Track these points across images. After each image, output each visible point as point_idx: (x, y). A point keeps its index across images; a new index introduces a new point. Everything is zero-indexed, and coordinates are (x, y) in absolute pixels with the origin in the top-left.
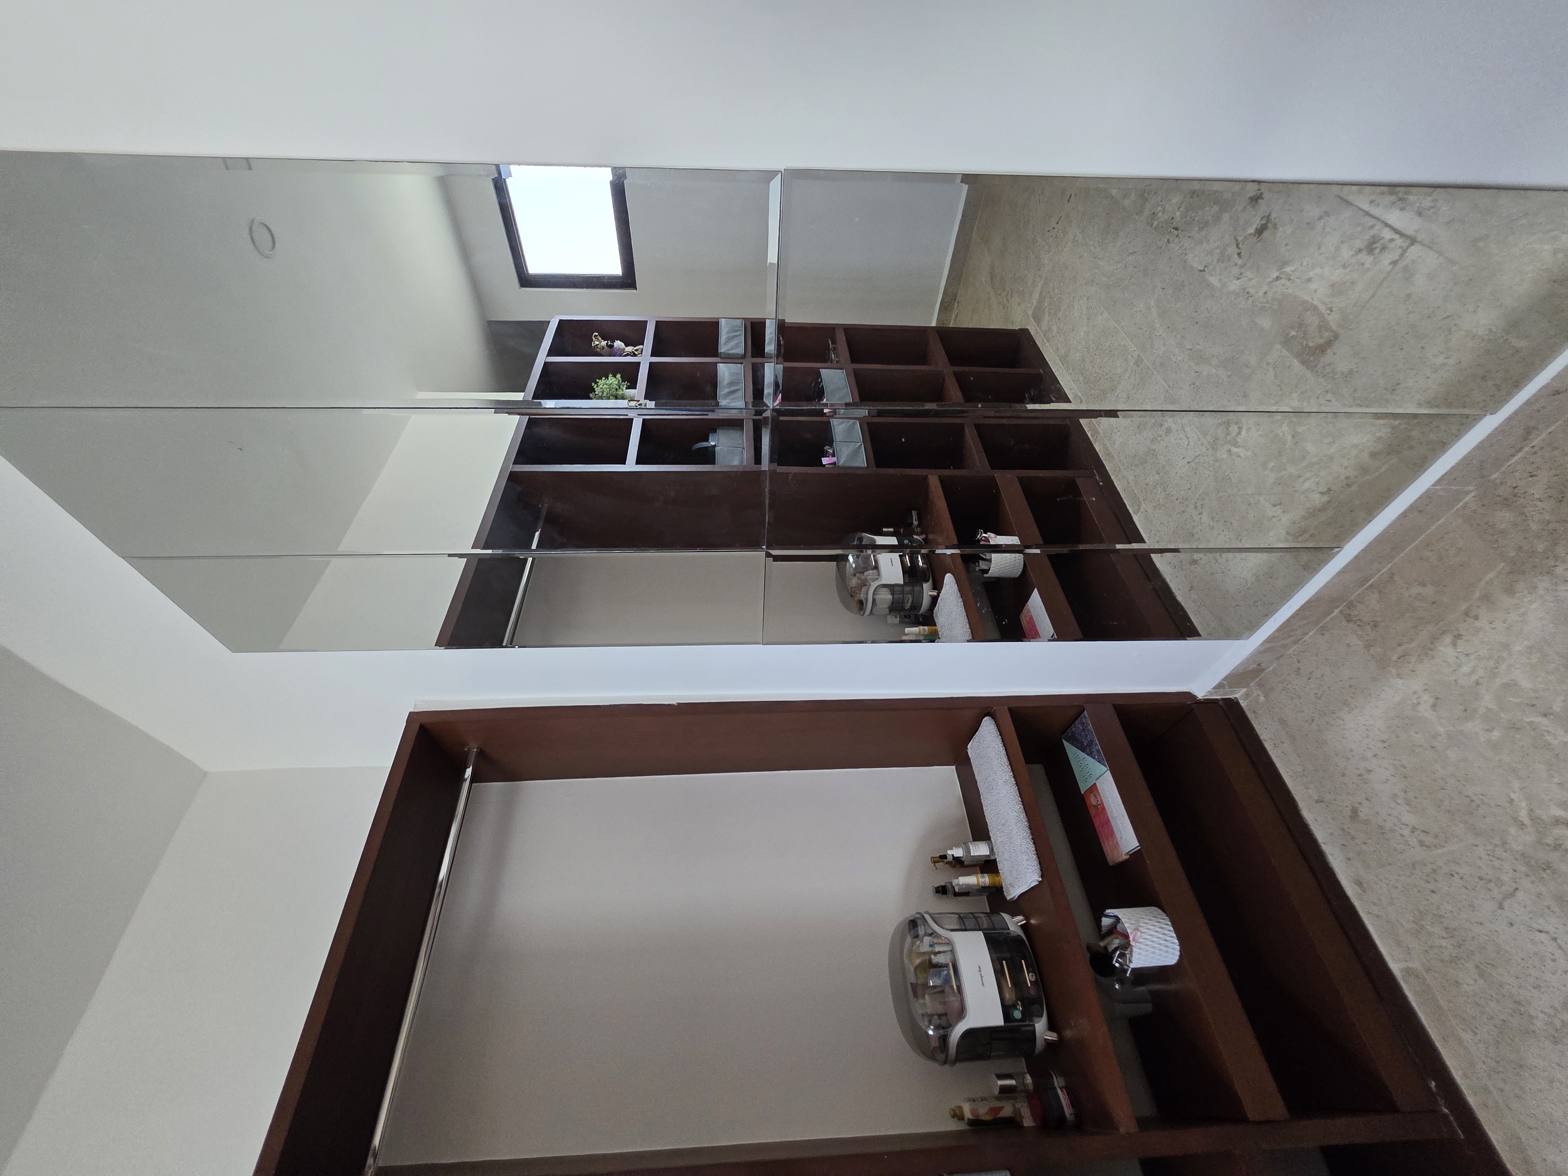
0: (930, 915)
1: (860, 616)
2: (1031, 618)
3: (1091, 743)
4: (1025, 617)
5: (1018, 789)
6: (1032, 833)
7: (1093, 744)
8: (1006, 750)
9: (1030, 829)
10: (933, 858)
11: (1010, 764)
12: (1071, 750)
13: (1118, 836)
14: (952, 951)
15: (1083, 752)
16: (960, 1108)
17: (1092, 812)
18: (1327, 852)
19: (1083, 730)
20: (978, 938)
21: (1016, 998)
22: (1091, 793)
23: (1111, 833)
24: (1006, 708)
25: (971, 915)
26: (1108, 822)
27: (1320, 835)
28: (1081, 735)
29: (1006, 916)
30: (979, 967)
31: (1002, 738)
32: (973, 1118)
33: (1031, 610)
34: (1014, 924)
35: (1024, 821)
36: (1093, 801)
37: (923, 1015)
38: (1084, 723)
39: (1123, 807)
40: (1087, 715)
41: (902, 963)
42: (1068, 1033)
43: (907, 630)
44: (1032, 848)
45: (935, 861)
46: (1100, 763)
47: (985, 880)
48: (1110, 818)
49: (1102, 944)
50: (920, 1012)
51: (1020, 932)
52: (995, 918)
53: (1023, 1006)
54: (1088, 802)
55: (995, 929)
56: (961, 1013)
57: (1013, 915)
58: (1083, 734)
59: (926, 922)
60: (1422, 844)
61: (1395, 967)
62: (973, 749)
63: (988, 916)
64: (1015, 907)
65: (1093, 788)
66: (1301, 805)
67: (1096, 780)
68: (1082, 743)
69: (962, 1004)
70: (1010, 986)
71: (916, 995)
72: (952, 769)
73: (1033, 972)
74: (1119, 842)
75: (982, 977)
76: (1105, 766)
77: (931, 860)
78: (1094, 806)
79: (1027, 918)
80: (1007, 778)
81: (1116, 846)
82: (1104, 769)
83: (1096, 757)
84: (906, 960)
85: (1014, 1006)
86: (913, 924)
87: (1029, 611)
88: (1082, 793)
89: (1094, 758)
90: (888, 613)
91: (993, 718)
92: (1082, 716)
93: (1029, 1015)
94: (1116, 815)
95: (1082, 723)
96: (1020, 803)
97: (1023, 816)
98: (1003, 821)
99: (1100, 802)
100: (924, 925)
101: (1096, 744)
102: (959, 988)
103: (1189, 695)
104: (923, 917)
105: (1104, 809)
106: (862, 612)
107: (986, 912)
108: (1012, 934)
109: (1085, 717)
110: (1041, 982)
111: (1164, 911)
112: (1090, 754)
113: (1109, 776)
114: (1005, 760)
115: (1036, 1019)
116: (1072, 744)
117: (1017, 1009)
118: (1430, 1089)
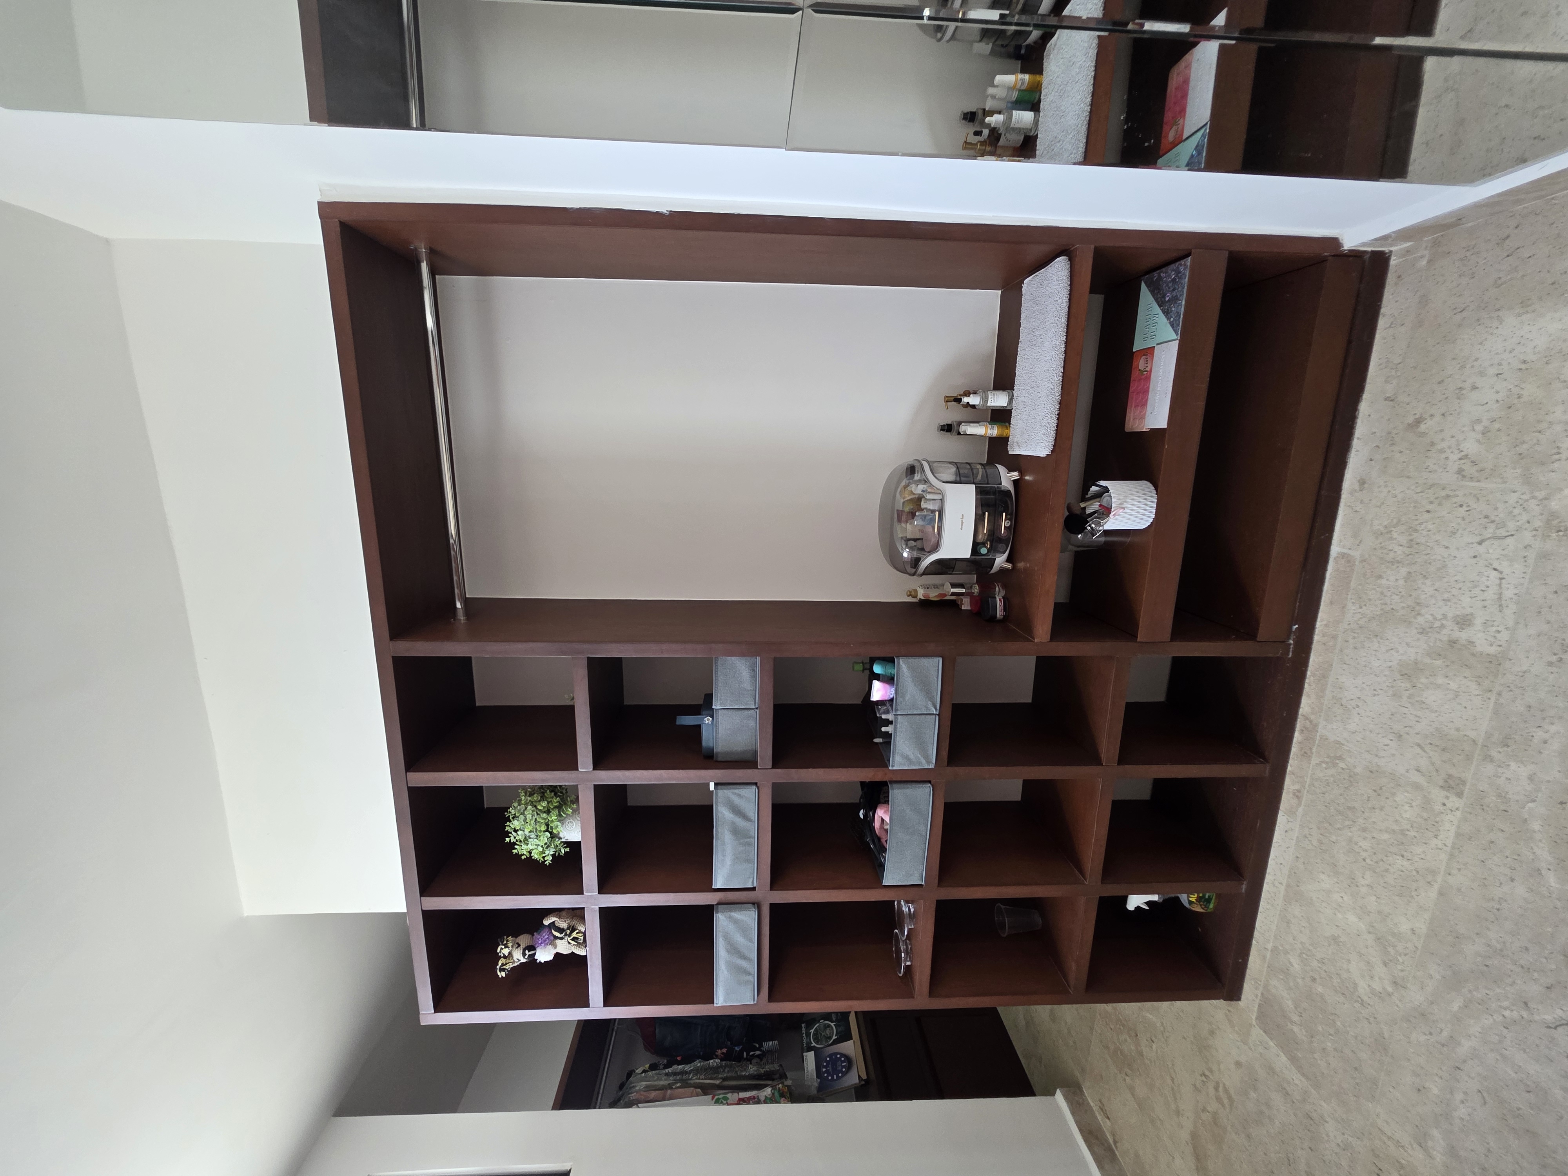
0: (928, 462)
1: (933, 41)
2: (1186, 82)
3: (1175, 300)
4: (1178, 74)
5: (1065, 358)
6: (1060, 409)
7: (1176, 303)
8: (1069, 308)
9: (1060, 404)
10: (947, 397)
11: (1068, 325)
12: (1146, 297)
13: (1149, 408)
14: (942, 500)
15: (1160, 306)
16: (916, 591)
17: (1134, 375)
18: (1354, 447)
19: (1174, 280)
20: (970, 491)
21: (987, 538)
22: (1144, 355)
23: (1144, 404)
24: (1093, 247)
25: (968, 466)
26: (1146, 391)
27: (1361, 429)
28: (1167, 285)
29: (1002, 469)
30: (963, 515)
31: (1071, 291)
32: (923, 598)
33: (1194, 66)
34: (1007, 479)
35: (1057, 395)
36: (1142, 364)
37: (902, 538)
38: (1180, 272)
39: (1172, 385)
40: (1189, 264)
41: (894, 497)
42: (1021, 565)
43: (999, 79)
44: (1054, 422)
45: (948, 400)
46: (1173, 328)
47: (994, 431)
48: (1151, 389)
49: (1082, 505)
50: (900, 535)
51: (1011, 488)
52: (990, 470)
53: (991, 546)
54: (1135, 364)
55: (988, 484)
56: (936, 548)
57: (1010, 470)
58: (1170, 285)
59: (923, 471)
60: (1460, 471)
61: (1335, 549)
62: (1029, 285)
63: (985, 468)
64: (1016, 463)
65: (1149, 352)
66: (1366, 396)
67: (1158, 344)
68: (1164, 296)
69: (938, 541)
70: (985, 532)
71: (899, 521)
72: (997, 293)
73: (1010, 520)
74: (1147, 415)
75: (962, 523)
76: (1177, 335)
77: (945, 398)
78: (1140, 370)
79: (1022, 474)
80: (1058, 343)
81: (1142, 417)
82: (1173, 336)
83: (1172, 319)
84: (898, 495)
85: (984, 544)
86: (911, 470)
87: (1188, 66)
88: (1134, 351)
89: (1168, 319)
90: (978, 38)
91: (1070, 260)
92: (1182, 262)
93: (993, 550)
94: (1159, 389)
95: (1178, 272)
96: (1061, 374)
97: (1058, 390)
98: (1034, 384)
99: (1148, 369)
100: (921, 473)
101: (1180, 304)
102: (940, 528)
103: (1333, 242)
104: (922, 465)
105: (1148, 378)
106: (939, 35)
107: (982, 462)
108: (1003, 489)
109: (1185, 265)
110: (1014, 529)
111: (1156, 489)
112: (1167, 313)
113: (1174, 347)
114: (1064, 320)
115: (998, 555)
116: (1152, 292)
117: (986, 547)
118: (1291, 627)
